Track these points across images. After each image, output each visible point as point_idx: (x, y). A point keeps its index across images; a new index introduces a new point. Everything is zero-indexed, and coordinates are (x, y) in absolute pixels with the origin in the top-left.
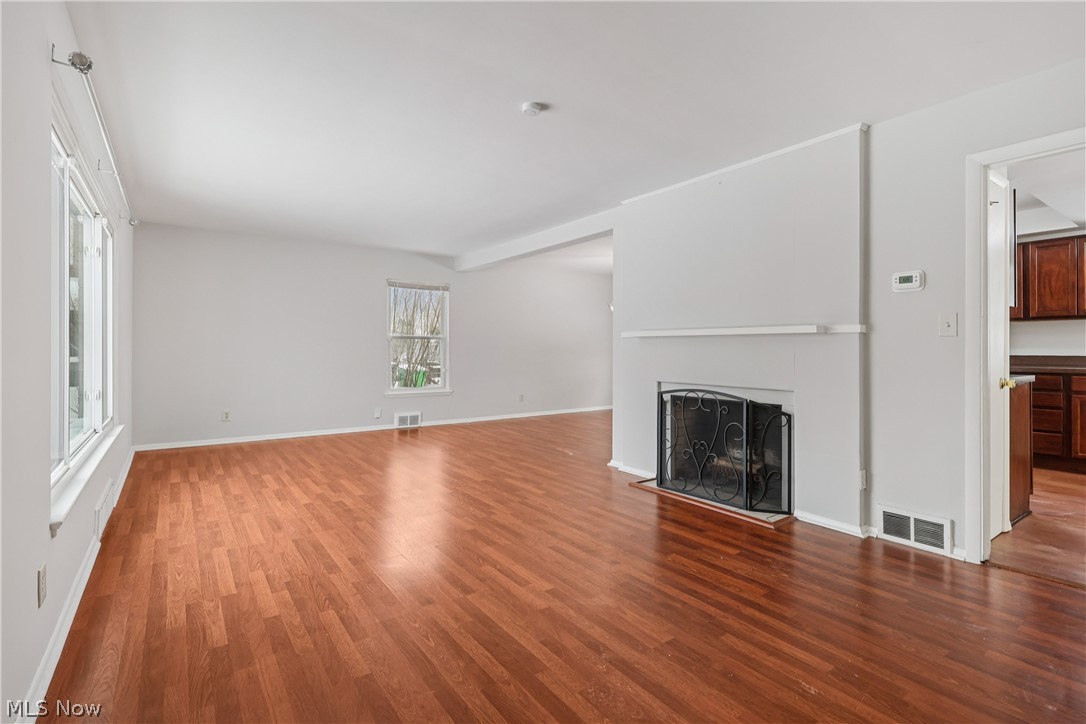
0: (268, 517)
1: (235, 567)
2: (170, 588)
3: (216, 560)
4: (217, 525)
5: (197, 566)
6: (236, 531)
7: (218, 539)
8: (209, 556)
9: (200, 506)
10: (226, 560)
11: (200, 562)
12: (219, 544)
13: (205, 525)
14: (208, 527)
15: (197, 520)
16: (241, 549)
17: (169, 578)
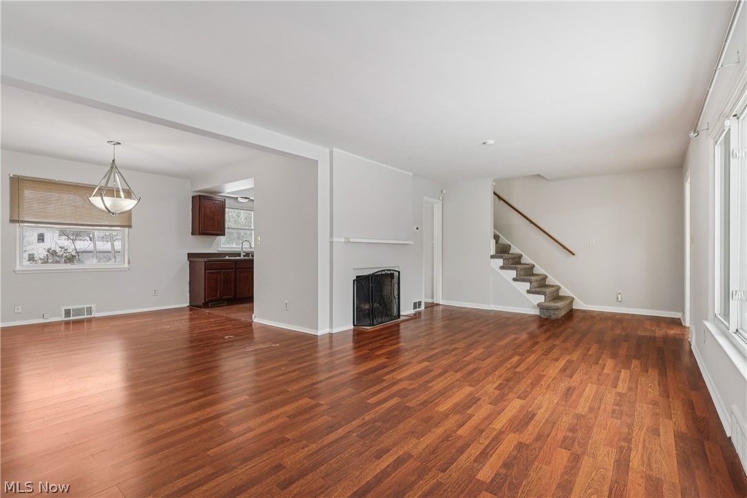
0: (566, 401)
1: (617, 379)
2: (656, 382)
3: (626, 385)
4: (614, 411)
5: (639, 387)
6: (601, 400)
7: (619, 398)
8: (630, 389)
9: (621, 450)
10: (620, 383)
11: (637, 388)
12: (620, 395)
13: (624, 417)
14: (622, 413)
15: (630, 427)
16: (607, 386)
17: (657, 387)
